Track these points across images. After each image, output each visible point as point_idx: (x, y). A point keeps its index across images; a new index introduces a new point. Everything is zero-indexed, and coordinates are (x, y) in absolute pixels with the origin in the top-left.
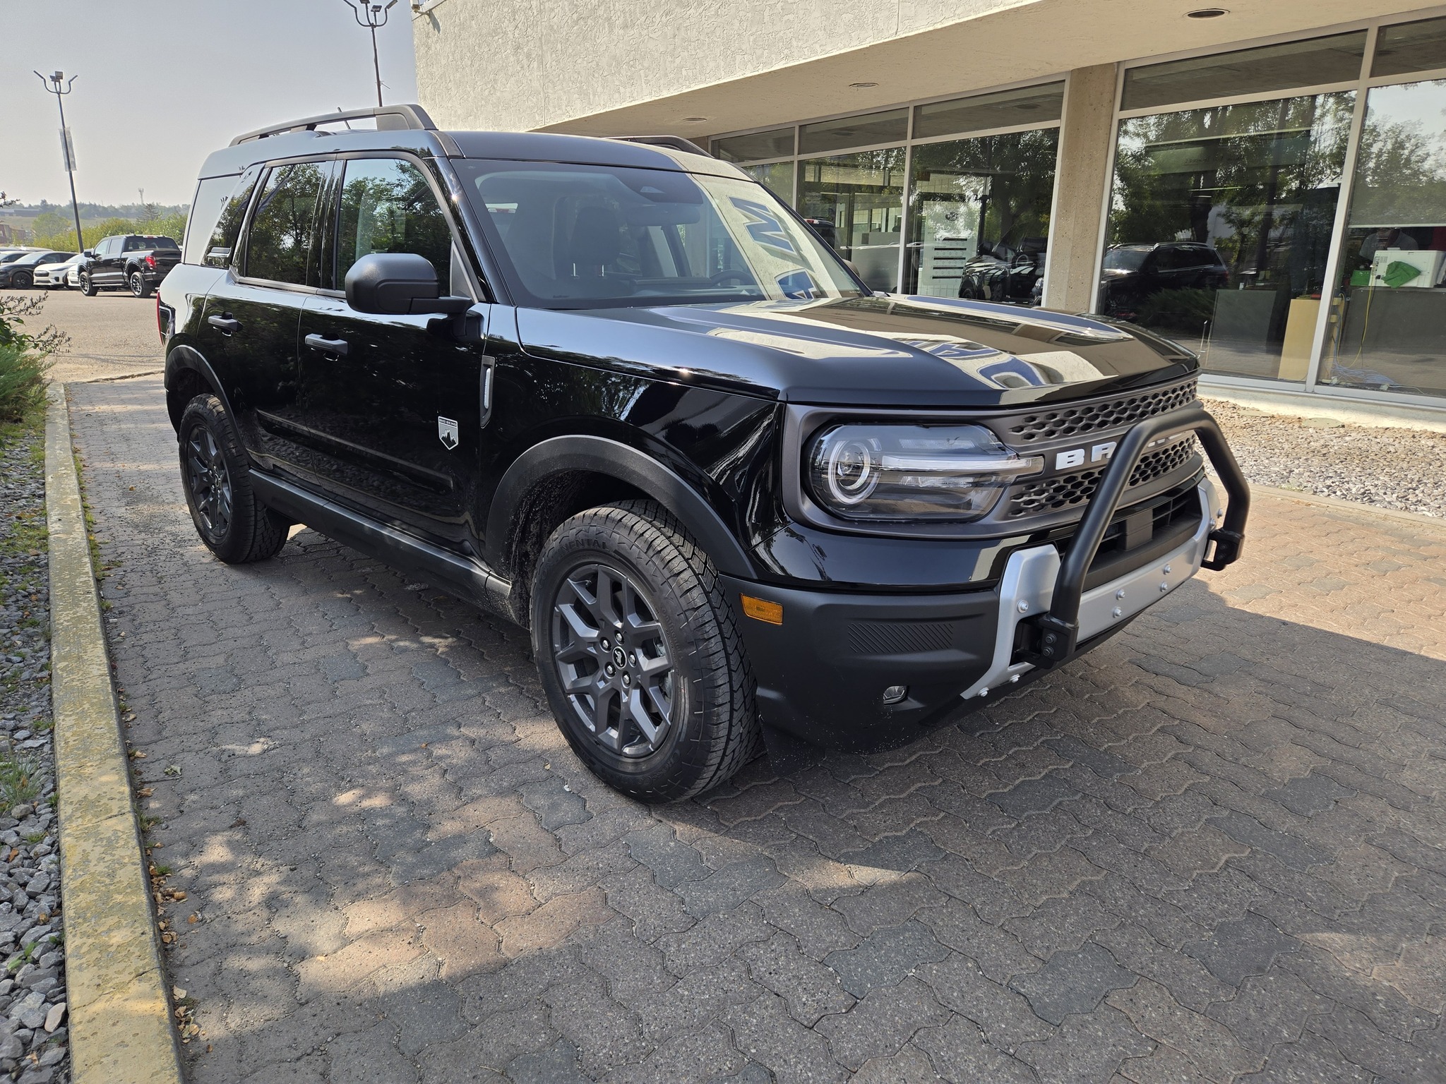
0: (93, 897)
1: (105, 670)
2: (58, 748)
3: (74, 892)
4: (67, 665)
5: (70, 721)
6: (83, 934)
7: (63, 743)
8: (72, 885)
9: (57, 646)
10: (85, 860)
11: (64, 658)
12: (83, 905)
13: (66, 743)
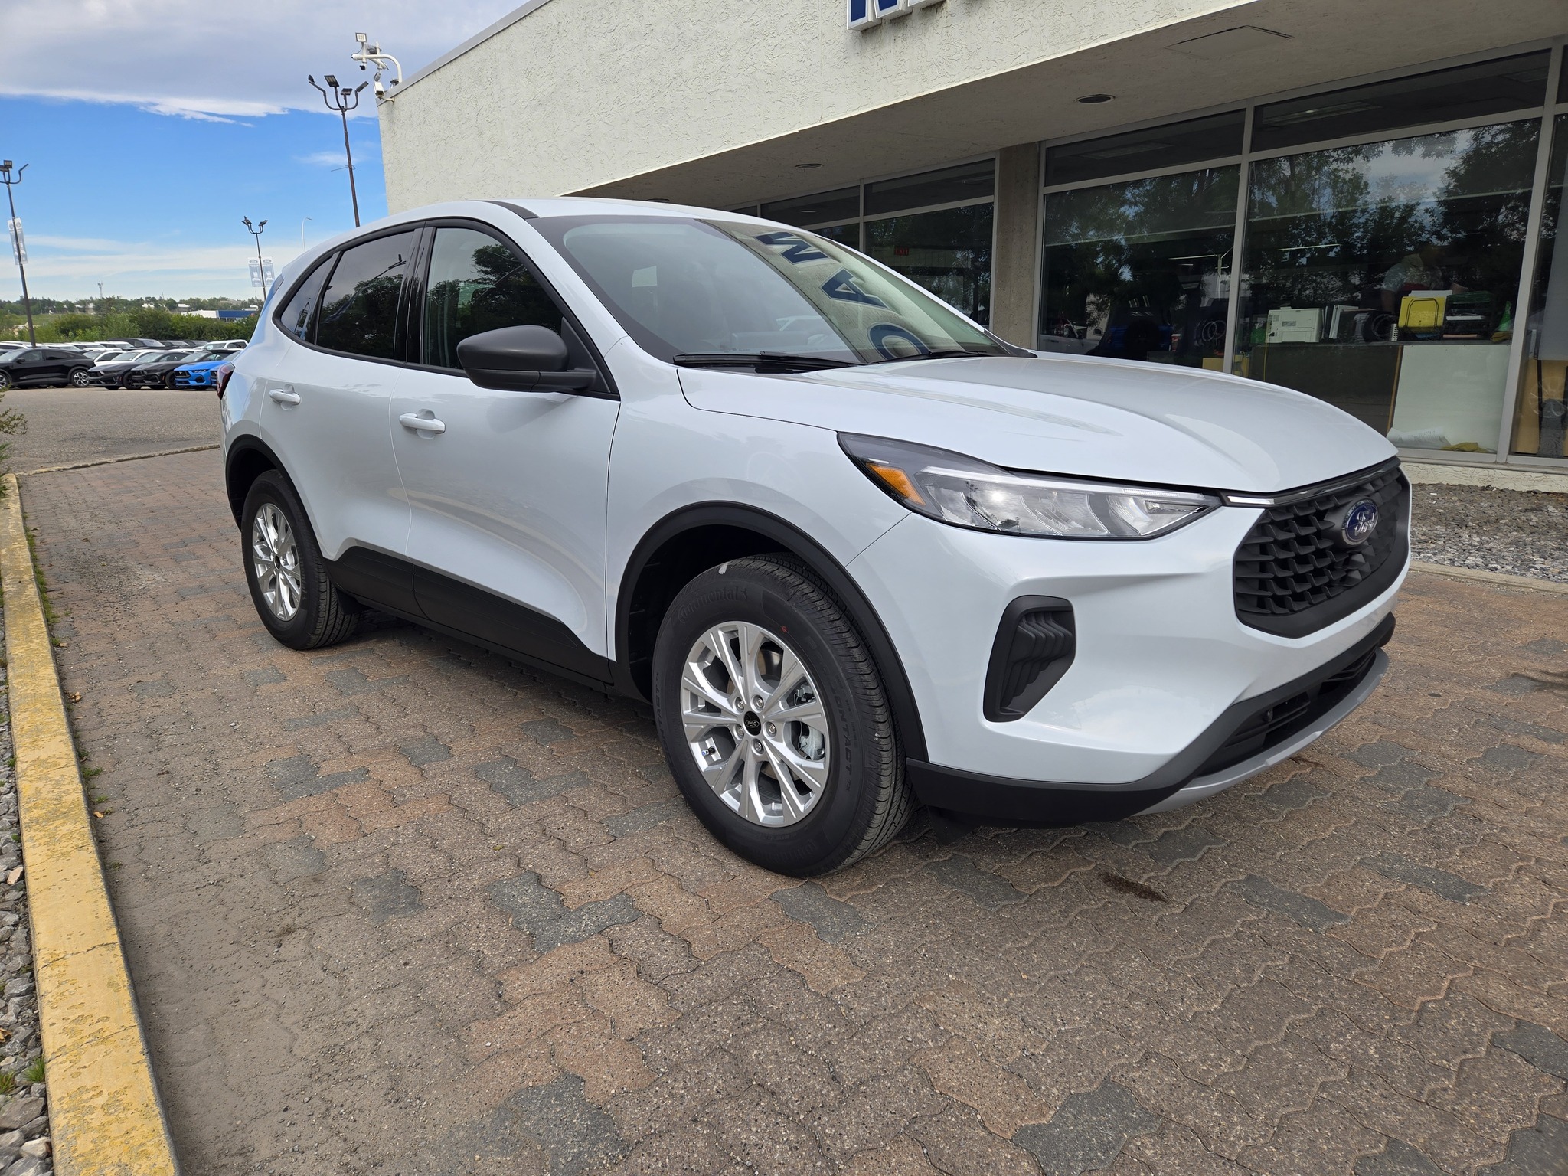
0: (44, 811)
1: (55, 682)
2: (15, 732)
3: (28, 810)
4: (22, 681)
5: (24, 715)
6: (36, 830)
7: (18, 729)
8: (27, 806)
9: (13, 669)
10: (38, 792)
11: (19, 676)
12: (36, 815)
13: (22, 728)
